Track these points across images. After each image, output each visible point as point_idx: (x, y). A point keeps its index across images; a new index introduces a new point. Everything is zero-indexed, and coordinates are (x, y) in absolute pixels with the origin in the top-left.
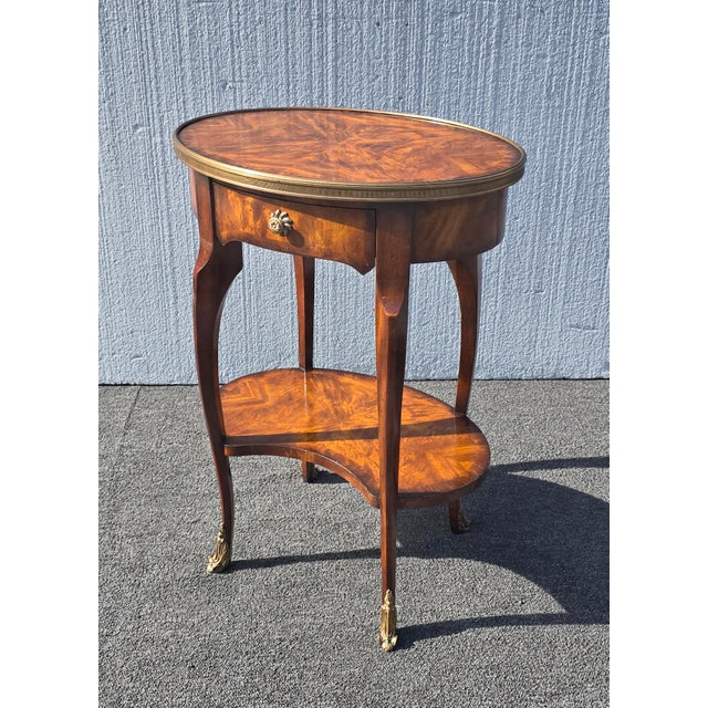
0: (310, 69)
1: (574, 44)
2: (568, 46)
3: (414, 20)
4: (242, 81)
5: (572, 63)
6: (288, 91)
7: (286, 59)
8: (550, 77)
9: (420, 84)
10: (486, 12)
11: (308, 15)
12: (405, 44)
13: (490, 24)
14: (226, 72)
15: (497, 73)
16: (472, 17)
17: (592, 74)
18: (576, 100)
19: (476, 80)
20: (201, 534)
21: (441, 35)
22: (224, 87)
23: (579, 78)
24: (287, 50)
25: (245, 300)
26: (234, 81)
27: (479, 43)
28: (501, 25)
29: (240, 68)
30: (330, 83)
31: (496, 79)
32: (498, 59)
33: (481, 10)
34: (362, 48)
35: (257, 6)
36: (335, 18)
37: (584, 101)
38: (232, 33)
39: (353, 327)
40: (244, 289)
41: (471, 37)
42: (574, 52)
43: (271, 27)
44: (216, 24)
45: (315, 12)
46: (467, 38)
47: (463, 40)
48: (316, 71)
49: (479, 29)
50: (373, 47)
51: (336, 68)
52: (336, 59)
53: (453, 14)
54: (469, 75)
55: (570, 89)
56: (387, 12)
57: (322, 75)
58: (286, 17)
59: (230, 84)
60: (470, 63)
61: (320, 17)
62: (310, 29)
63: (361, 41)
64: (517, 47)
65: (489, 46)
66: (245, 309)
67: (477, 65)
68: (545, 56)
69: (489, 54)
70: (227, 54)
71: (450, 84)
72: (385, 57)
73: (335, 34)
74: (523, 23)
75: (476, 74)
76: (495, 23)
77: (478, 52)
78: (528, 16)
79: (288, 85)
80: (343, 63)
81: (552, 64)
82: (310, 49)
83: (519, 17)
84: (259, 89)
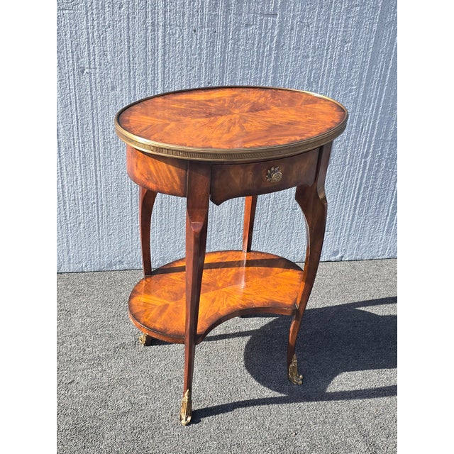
0: (145, 61)
1: (328, 49)
2: (323, 50)
3: (220, 29)
4: (96, 68)
5: (326, 61)
6: (129, 76)
7: (128, 53)
8: (311, 71)
9: (223, 73)
10: (270, 25)
11: (145, 22)
12: (213, 47)
13: (272, 33)
14: (84, 61)
15: (275, 68)
16: (261, 28)
17: (338, 69)
18: (327, 86)
19: (261, 72)
21: (239, 40)
22: (83, 72)
23: (329, 72)
24: (129, 47)
25: (98, 218)
26: (90, 68)
27: (264, 46)
28: (280, 35)
29: (94, 59)
30: (159, 71)
31: (275, 72)
32: (277, 59)
33: (267, 23)
34: (183, 48)
35: (107, 14)
36: (164, 26)
37: (332, 87)
38: (88, 34)
39: (173, 233)
40: (98, 210)
41: (259, 42)
42: (327, 54)
43: (117, 31)
44: (76, 26)
45: (149, 20)
46: (256, 43)
47: (253, 44)
48: (150, 63)
49: (265, 37)
50: (191, 47)
51: (164, 61)
52: (164, 54)
53: (248, 25)
54: (257, 69)
55: (323, 79)
56: (202, 23)
57: (154, 65)
58: (128, 23)
59: (87, 70)
60: (257, 60)
61: (153, 24)
62: (146, 32)
63: (183, 42)
64: (290, 49)
65: (271, 49)
66: (98, 223)
67: (262, 62)
68: (308, 57)
69: (270, 54)
70: (84, 48)
71: (243, 75)
72: (199, 54)
73: (164, 37)
74: (295, 33)
75: (262, 68)
76: (276, 33)
77: (263, 53)
78: (298, 29)
79: (130, 72)
80: (169, 58)
81: (312, 62)
82: (146, 47)
83: (292, 29)
84: (108, 74)
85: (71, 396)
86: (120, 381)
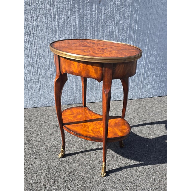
0: (52, 28)
1: (114, 23)
2: (113, 23)
3: (77, 17)
4: (35, 32)
5: (114, 27)
6: (47, 34)
7: (46, 26)
8: (109, 31)
9: (79, 32)
10: (94, 15)
11: (51, 15)
12: (75, 23)
13: (95, 18)
14: (31, 29)
15: (97, 30)
16: (91, 16)
17: (119, 30)
18: (116, 36)
19: (93, 31)
20: (32, 143)
21: (84, 20)
22: (31, 33)
23: (116, 31)
24: (46, 24)
26: (33, 32)
27: (93, 22)
28: (98, 18)
29: (34, 28)
30: (57, 32)
31: (97, 31)
32: (97, 27)
33: (93, 14)
34: (65, 23)
35: (38, 13)
36: (58, 16)
37: (117, 36)
38: (32, 20)
41: (91, 21)
42: (114, 24)
43: (41, 18)
44: (27, 17)
45: (52, 14)
46: (90, 21)
47: (89, 21)
48: (54, 29)
49: (93, 19)
50: (67, 23)
51: (59, 28)
52: (58, 26)
53: (86, 15)
54: (91, 30)
55: (114, 33)
56: (70, 14)
57: (55, 30)
58: (45, 15)
59: (32, 32)
60: (91, 27)
61: (54, 15)
62: (52, 19)
63: (64, 22)
64: (101, 23)
65: (95, 23)
67: (92, 28)
68: (108, 26)
69: (95, 25)
70: (31, 25)
71: (86, 32)
72: (71, 26)
73: (58, 20)
74: (103, 17)
75: (92, 30)
76: (96, 17)
77: (93, 25)
78: (104, 16)
79: (47, 33)
80: (60, 27)
81: (110, 27)
82: (52, 24)
83: (102, 16)
84: (39, 34)
85: (31, 144)
86: (48, 139)
